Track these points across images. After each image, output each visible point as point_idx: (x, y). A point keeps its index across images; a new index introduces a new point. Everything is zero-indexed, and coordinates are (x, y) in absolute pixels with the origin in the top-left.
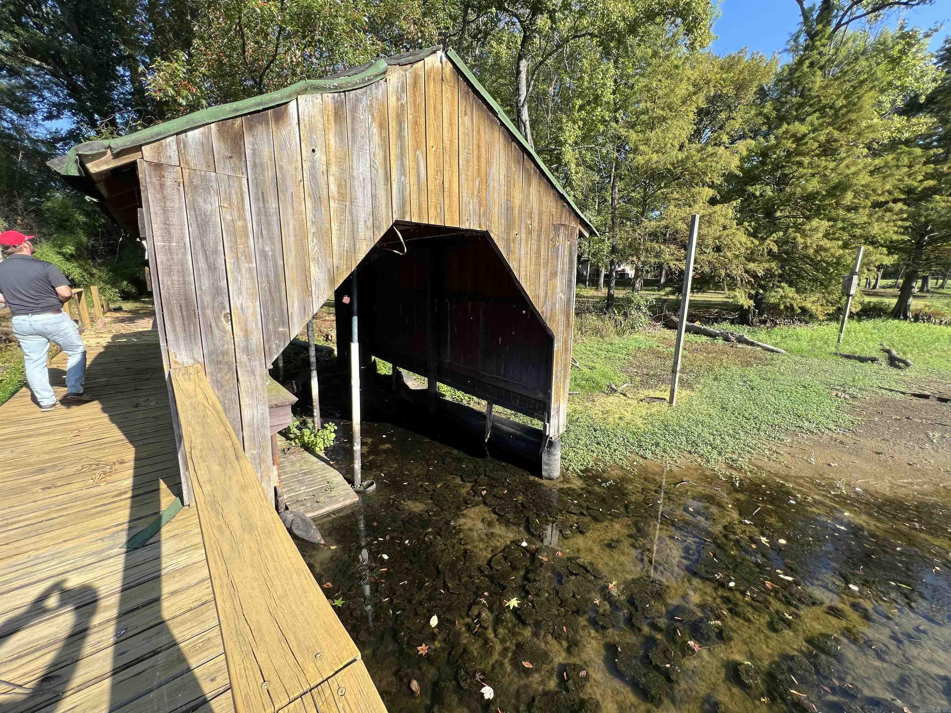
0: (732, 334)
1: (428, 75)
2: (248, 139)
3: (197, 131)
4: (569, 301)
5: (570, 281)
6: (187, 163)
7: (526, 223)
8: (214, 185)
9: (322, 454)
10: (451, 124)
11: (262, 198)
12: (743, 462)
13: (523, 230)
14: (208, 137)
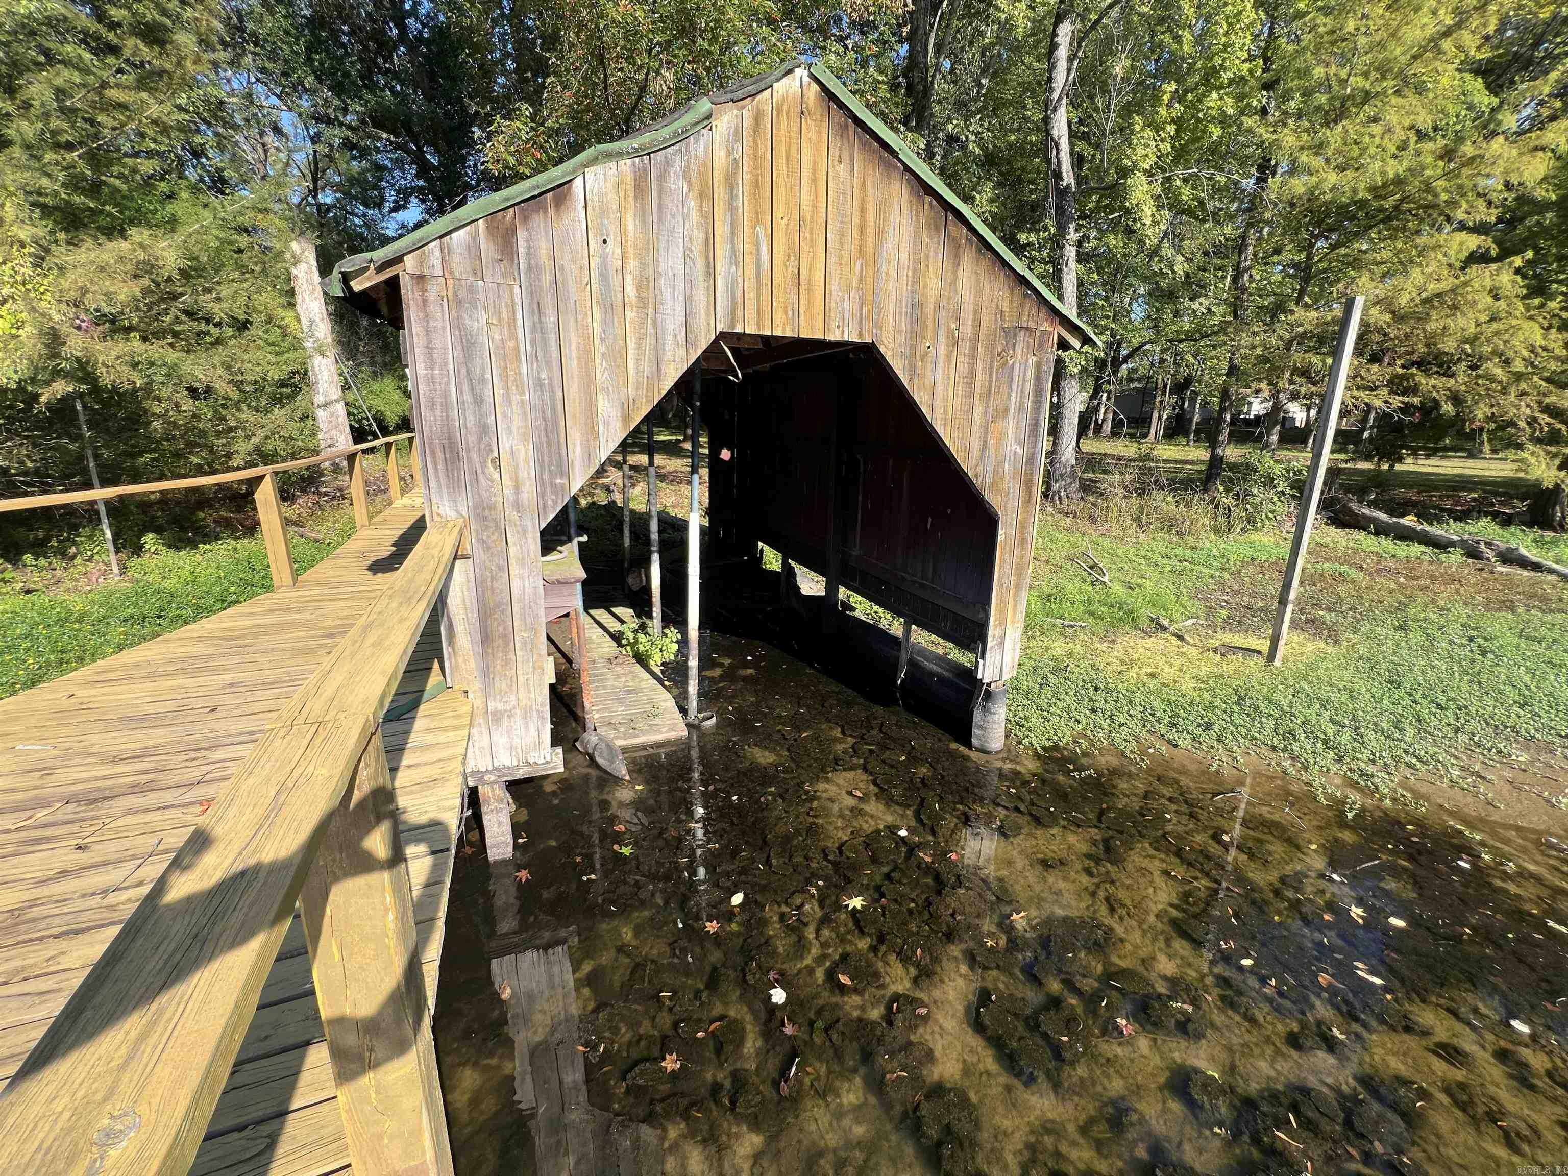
0: (1489, 544)
1: (777, 111)
2: (521, 235)
3: (462, 232)
4: (1031, 459)
5: (1036, 424)
6: (452, 273)
7: (948, 327)
8: (482, 297)
9: (657, 670)
10: (814, 180)
11: (538, 310)
12: (1386, 783)
13: (942, 340)
14: (475, 237)
